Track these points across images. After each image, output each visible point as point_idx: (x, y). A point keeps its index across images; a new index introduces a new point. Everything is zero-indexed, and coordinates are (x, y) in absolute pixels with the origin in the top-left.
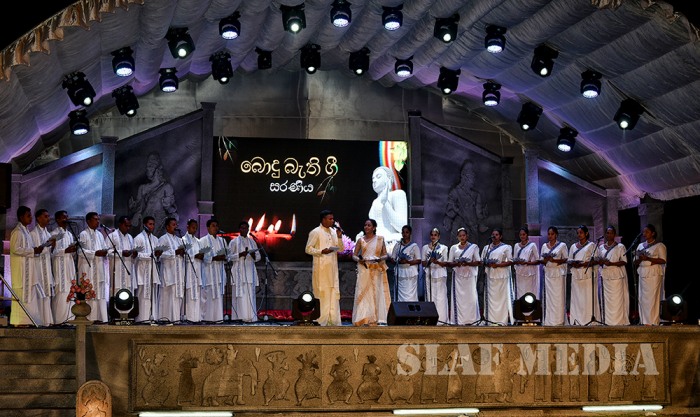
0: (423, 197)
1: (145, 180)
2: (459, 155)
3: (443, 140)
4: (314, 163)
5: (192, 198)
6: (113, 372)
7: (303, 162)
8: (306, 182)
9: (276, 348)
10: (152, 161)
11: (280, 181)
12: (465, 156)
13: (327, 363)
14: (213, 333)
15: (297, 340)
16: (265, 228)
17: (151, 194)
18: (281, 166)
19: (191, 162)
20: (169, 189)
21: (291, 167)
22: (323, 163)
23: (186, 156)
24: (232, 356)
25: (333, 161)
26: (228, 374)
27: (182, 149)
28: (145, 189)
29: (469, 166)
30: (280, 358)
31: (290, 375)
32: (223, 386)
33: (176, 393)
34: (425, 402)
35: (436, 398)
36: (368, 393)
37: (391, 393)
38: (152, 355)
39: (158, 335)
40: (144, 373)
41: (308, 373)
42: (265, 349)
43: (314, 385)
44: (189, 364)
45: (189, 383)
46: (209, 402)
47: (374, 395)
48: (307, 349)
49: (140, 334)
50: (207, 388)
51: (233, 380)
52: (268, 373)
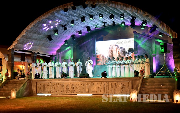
0: (137, 50)
6: (34, 87)
9: (57, 83)
10: (85, 48)
13: (65, 85)
14: (48, 80)
15: (61, 81)
23: (91, 46)
24: (50, 84)
26: (50, 87)
30: (58, 84)
31: (60, 88)
32: (49, 89)
33: (42, 91)
34: (82, 93)
35: (84, 92)
36: (72, 91)
37: (76, 91)
38: (39, 84)
39: (40, 81)
40: (38, 87)
41: (62, 87)
42: (56, 83)
43: (63, 89)
44: (44, 86)
45: (44, 89)
46: (47, 92)
47: (73, 91)
48: (62, 83)
49: (37, 81)
50: (46, 90)
51: (50, 88)
52: (56, 87)
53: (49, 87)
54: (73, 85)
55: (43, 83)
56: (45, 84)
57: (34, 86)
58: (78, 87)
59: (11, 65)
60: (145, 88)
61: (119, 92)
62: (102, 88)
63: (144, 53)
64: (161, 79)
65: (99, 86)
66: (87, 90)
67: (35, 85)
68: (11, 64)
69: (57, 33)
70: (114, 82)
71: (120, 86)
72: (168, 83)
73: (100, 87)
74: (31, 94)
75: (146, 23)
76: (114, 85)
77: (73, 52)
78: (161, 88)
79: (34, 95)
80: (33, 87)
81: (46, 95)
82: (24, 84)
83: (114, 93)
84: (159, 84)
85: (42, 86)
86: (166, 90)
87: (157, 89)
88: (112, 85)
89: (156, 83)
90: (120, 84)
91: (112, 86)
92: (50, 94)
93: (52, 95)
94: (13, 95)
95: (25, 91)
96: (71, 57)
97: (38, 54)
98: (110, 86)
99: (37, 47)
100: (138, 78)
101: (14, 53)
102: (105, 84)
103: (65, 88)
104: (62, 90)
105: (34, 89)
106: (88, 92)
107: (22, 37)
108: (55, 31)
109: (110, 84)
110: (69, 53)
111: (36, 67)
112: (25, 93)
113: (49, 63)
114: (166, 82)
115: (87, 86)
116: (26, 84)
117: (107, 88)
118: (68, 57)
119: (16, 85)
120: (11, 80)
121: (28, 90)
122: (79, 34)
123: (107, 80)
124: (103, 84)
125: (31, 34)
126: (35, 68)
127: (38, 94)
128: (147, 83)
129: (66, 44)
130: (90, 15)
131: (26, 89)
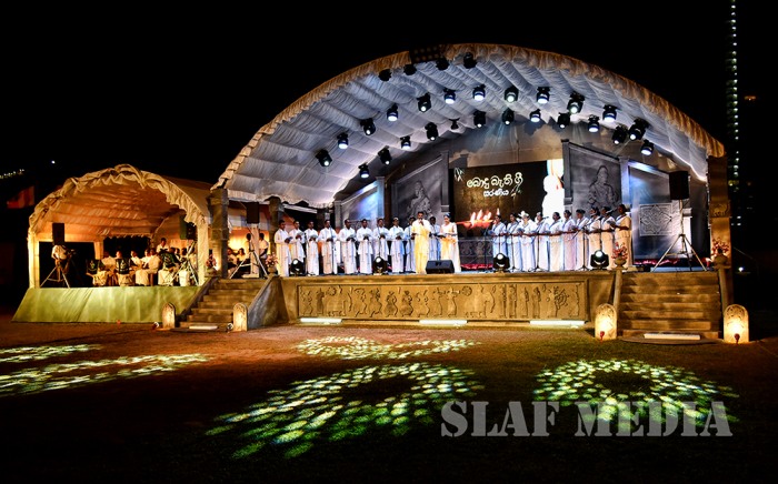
0: (572, 192)
1: (415, 197)
2: (596, 164)
3: (585, 155)
4: (508, 177)
5: (439, 204)
6: (290, 299)
7: (502, 178)
8: (504, 190)
9: (360, 287)
10: (418, 186)
11: (490, 190)
12: (601, 164)
14: (332, 280)
15: (370, 283)
16: (482, 218)
17: (418, 204)
18: (489, 182)
19: (437, 185)
20: (426, 200)
21: (496, 181)
22: (513, 177)
23: (435, 182)
24: (338, 291)
25: (519, 175)
26: (337, 300)
27: (433, 178)
28: (414, 201)
29: (603, 169)
30: (361, 292)
31: (367, 301)
32: (335, 306)
33: (315, 309)
34: (436, 316)
35: (442, 314)
36: (404, 310)
37: (417, 311)
38: (305, 291)
39: (308, 281)
40: (301, 300)
41: (375, 300)
42: (355, 288)
43: (378, 306)
44: (321, 295)
45: (321, 305)
46: (329, 314)
47: (408, 311)
48: (375, 287)
49: (300, 281)
50: (328, 308)
51: (340, 303)
52: (356, 300)
53: (336, 298)
54: (407, 293)
55: (318, 288)
56: (324, 289)
57: (290, 295)
58: (422, 299)
59: (221, 236)
60: (630, 300)
61: (549, 313)
62: (497, 302)
63: (592, 201)
64: (673, 276)
65: (488, 296)
66: (451, 309)
67: (294, 292)
68: (221, 234)
69: (347, 143)
70: (534, 286)
71: (552, 296)
72: (697, 287)
73: (490, 298)
74: (280, 318)
75: (615, 114)
76: (532, 293)
77: (382, 199)
78: (678, 300)
79: (291, 322)
80: (286, 298)
81: (327, 321)
82: (265, 291)
83: (534, 317)
84: (671, 288)
85: (314, 295)
86: (694, 305)
87: (667, 305)
88: (526, 292)
89: (663, 288)
90: (552, 290)
91: (527, 297)
92: (337, 321)
93: (346, 323)
94: (240, 321)
95: (267, 311)
96: (379, 214)
97: (286, 206)
98: (523, 296)
99: (286, 183)
100: (607, 273)
101: (227, 203)
102: (505, 291)
103: (385, 304)
104: (374, 307)
105: (290, 305)
106: (455, 314)
107: (252, 155)
108: (338, 137)
109: (520, 289)
110: (373, 202)
111: (288, 241)
112: (267, 316)
113: (323, 231)
114: (690, 285)
115: (450, 296)
116: (269, 290)
117: (511, 304)
118: (369, 214)
119: (241, 294)
120: (223, 278)
121: (274, 308)
122: (403, 145)
123: (512, 280)
124: (499, 290)
125: (277, 146)
126: (286, 246)
127: (303, 320)
128: (636, 288)
129: (365, 176)
130: (445, 90)
131: (269, 304)
